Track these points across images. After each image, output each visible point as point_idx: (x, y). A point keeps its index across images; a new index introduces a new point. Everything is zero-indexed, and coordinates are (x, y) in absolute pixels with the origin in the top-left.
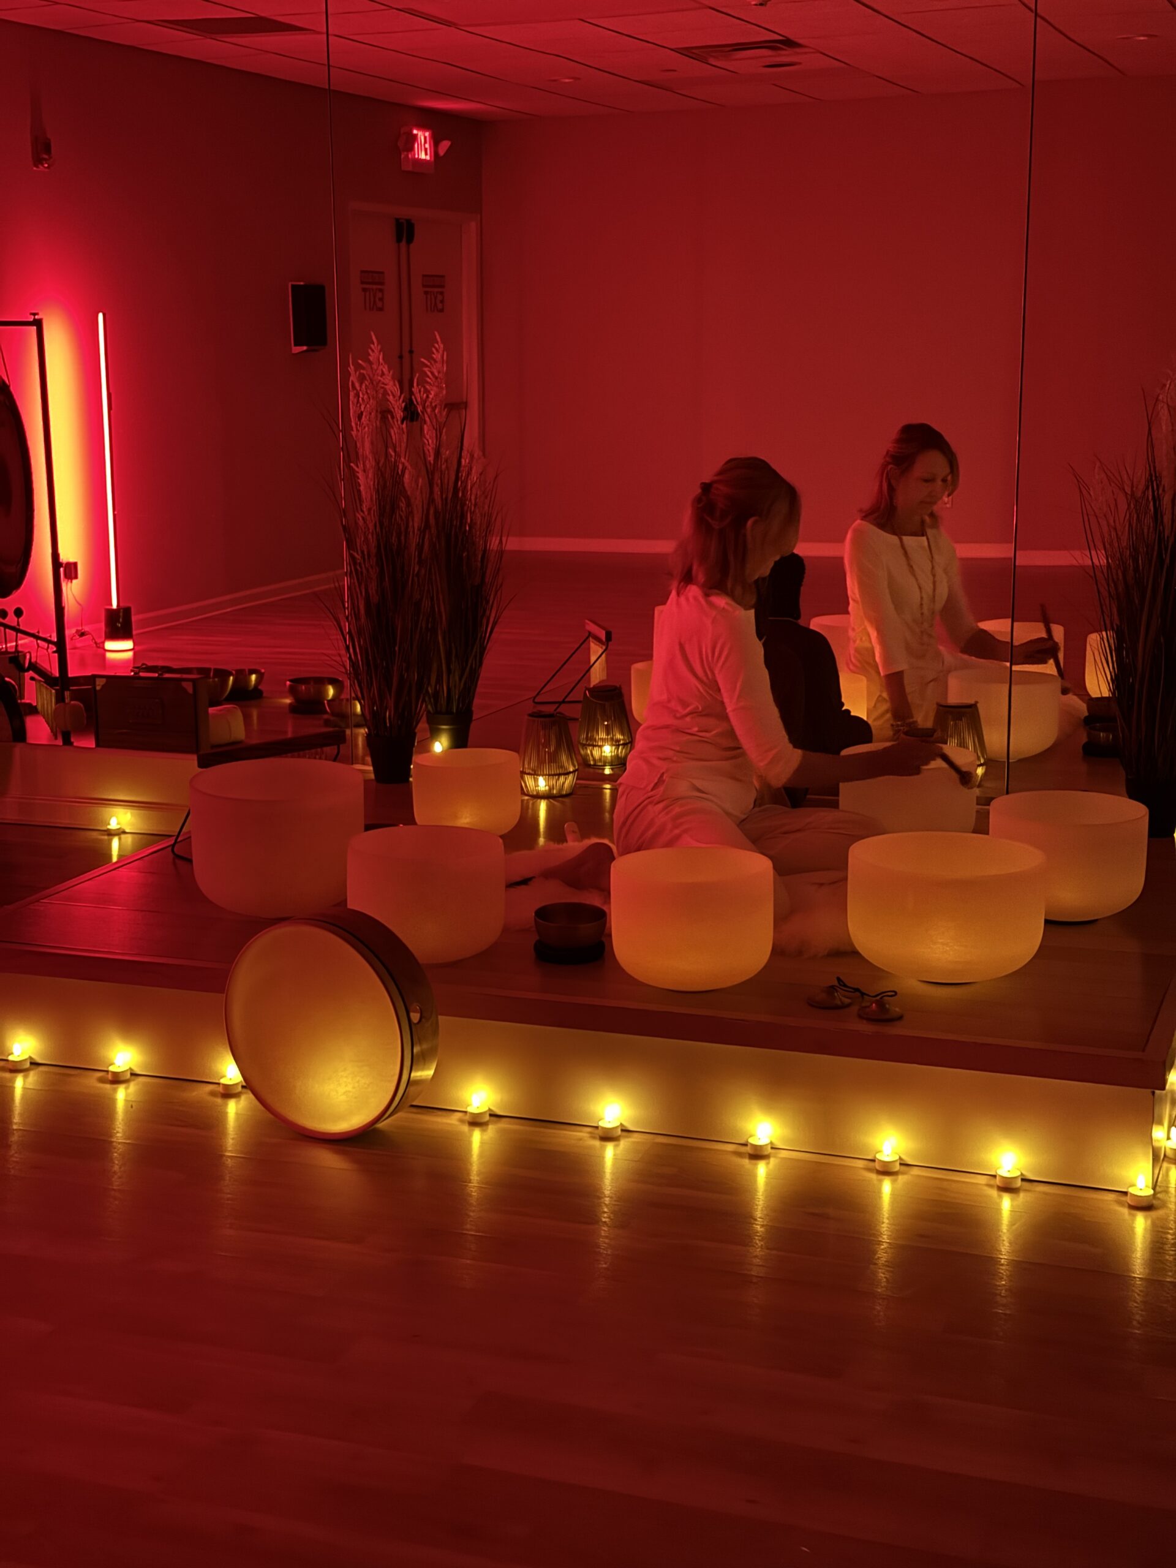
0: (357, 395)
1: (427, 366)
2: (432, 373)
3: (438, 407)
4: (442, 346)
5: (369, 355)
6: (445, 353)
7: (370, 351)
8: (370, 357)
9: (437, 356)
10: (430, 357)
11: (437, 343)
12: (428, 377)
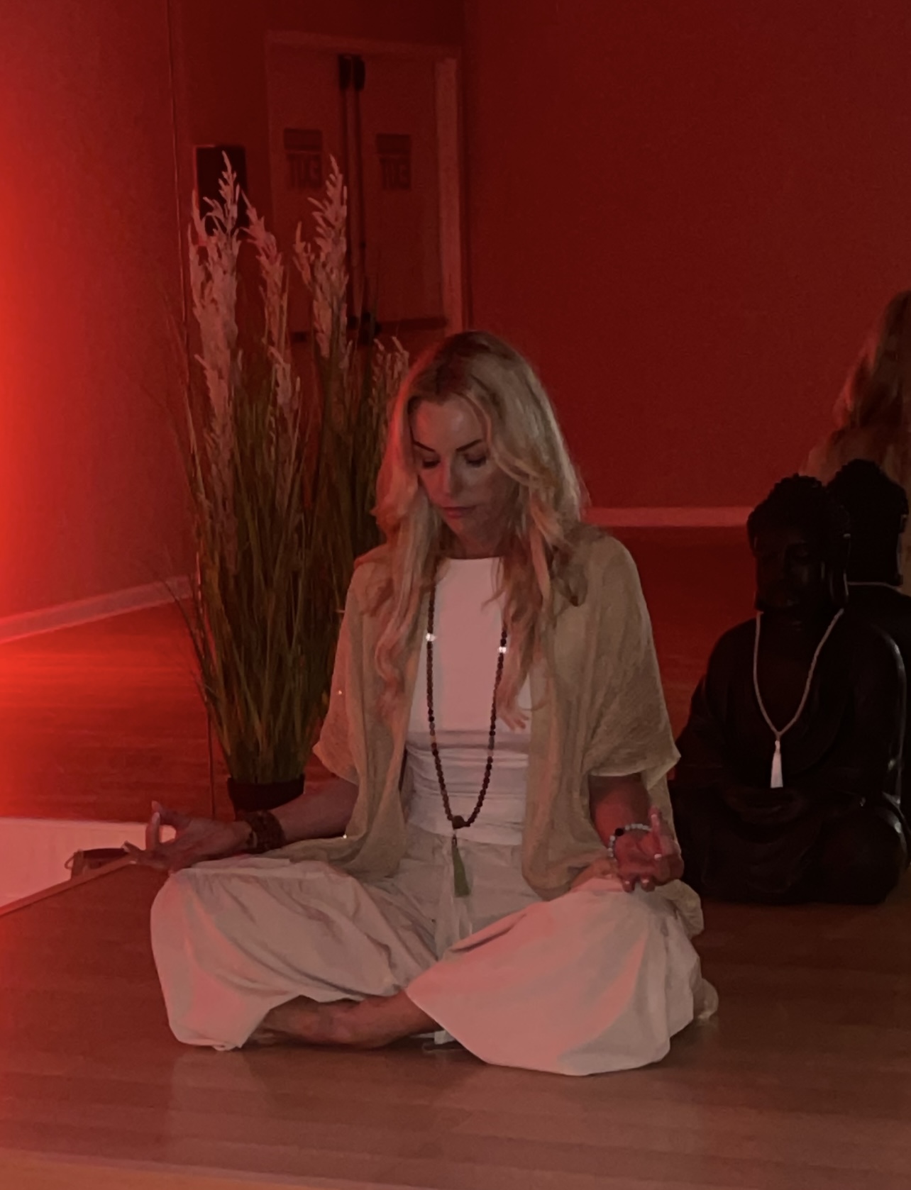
0: (203, 254)
1: (319, 210)
2: (325, 220)
3: (335, 271)
4: (340, 177)
5: (220, 187)
6: (345, 188)
7: (221, 182)
8: (221, 192)
9: (332, 192)
10: (323, 197)
11: (333, 172)
12: (320, 226)
